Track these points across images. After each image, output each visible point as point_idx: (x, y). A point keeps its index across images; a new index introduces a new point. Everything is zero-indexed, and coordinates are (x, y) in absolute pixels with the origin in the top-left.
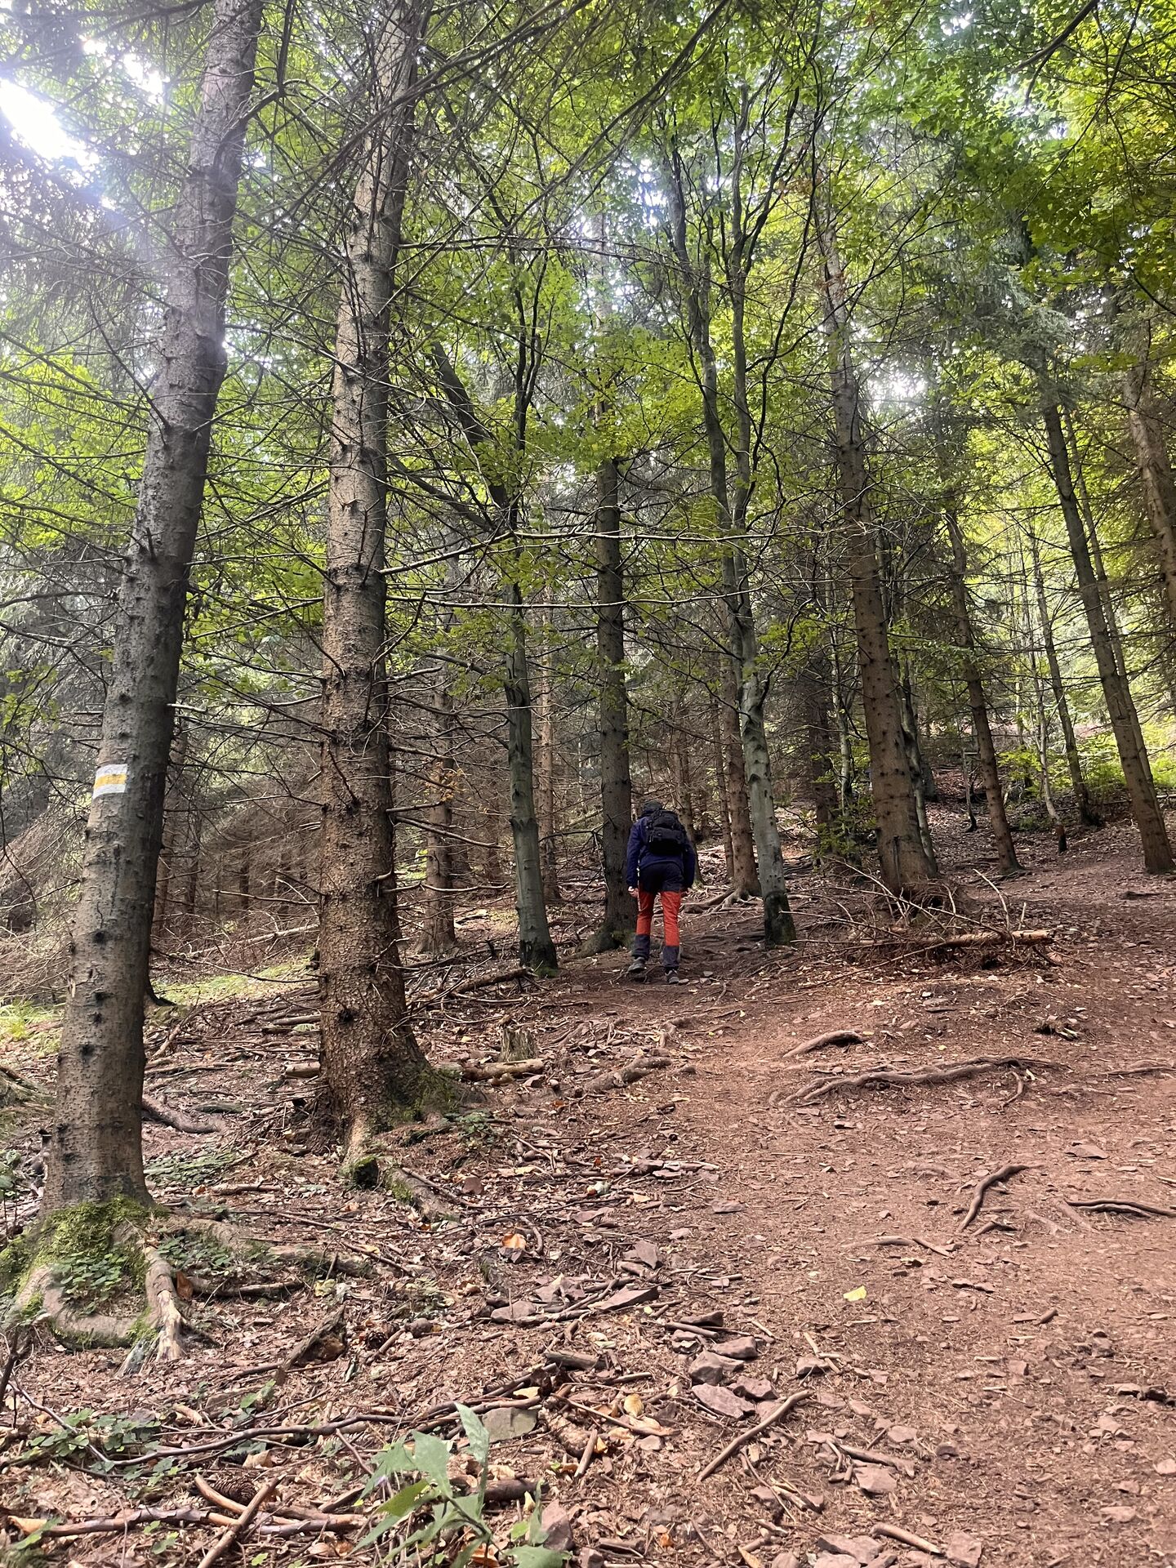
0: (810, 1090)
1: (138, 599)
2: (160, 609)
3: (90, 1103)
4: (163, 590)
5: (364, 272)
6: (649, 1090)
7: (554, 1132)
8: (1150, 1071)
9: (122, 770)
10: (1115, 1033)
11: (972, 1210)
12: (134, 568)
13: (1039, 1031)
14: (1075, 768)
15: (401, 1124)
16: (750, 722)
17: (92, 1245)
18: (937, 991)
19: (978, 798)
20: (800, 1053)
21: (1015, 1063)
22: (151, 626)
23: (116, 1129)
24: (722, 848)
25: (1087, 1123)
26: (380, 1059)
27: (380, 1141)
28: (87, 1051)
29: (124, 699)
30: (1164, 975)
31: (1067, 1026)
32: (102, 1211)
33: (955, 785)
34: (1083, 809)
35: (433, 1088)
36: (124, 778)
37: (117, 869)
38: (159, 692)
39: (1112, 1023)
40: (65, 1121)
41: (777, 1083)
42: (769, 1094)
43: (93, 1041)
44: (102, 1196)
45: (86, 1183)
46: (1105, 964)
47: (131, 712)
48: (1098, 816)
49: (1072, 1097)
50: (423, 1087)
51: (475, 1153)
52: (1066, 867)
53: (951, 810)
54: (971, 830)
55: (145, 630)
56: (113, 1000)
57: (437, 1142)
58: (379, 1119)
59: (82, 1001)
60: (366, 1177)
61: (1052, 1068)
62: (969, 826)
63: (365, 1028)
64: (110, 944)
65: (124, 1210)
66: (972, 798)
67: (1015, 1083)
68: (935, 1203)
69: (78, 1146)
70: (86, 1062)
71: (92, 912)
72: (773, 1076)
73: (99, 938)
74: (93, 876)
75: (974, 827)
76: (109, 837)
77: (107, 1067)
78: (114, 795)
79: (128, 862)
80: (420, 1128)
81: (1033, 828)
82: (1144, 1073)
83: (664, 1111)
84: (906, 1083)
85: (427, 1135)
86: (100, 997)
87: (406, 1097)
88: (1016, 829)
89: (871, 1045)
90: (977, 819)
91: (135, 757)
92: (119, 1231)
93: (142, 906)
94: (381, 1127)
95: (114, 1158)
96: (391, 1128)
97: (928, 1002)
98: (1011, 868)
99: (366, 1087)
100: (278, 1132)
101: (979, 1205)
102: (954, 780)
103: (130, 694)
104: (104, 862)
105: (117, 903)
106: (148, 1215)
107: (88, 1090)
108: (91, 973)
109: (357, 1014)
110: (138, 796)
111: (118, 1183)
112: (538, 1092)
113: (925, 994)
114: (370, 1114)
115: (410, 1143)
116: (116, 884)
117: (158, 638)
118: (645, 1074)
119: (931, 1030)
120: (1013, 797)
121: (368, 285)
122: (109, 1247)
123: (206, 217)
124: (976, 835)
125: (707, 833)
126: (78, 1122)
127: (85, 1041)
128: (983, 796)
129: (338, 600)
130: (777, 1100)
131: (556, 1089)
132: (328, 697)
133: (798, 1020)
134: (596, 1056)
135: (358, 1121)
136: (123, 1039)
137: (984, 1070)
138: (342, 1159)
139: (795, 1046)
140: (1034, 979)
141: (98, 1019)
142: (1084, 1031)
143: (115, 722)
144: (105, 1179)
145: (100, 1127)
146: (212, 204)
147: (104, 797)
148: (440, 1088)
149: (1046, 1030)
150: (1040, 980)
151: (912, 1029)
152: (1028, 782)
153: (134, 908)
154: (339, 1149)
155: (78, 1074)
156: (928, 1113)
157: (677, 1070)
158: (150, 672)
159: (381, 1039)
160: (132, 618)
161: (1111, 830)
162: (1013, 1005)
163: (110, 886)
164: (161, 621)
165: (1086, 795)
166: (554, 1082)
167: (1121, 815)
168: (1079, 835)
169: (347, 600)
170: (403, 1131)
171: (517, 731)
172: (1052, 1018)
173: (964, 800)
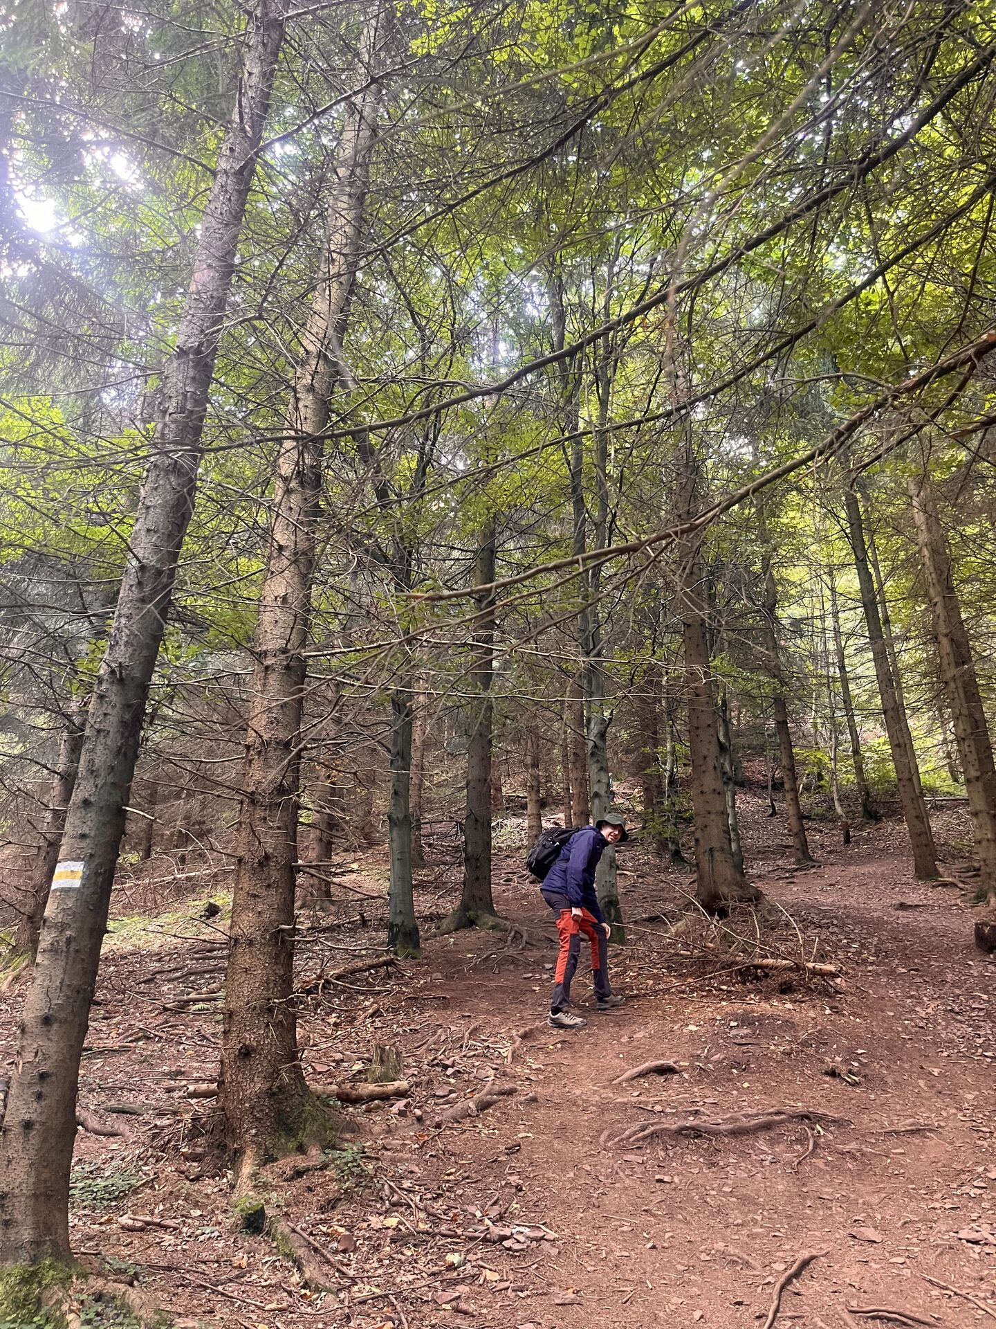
0: (635, 1133)
1: (105, 715)
2: (124, 724)
3: (28, 1173)
4: (127, 706)
5: (307, 400)
6: (498, 1121)
7: (416, 1169)
8: (918, 1130)
9: (79, 867)
10: (890, 1080)
11: (770, 1317)
12: (104, 687)
13: (827, 1073)
14: (859, 770)
15: (285, 1156)
16: (595, 746)
17: (24, 1306)
18: (745, 1020)
19: (777, 786)
20: (627, 1080)
21: (808, 1117)
22: (114, 740)
23: (49, 1197)
24: (562, 816)
25: (866, 1193)
26: (271, 1094)
27: (267, 1176)
28: (28, 1125)
29: (86, 803)
30: (930, 1010)
31: (850, 1071)
32: (34, 1274)
33: (760, 773)
34: (864, 805)
35: (314, 1120)
36: (80, 874)
37: (67, 957)
38: (117, 797)
39: (888, 1068)
40: (6, 1189)
41: (606, 1117)
42: (600, 1132)
43: (34, 1116)
44: (34, 1260)
45: (21, 1247)
46: (882, 992)
47: (92, 815)
48: (876, 812)
49: (854, 1158)
50: (306, 1120)
51: (348, 1195)
52: (849, 861)
53: (755, 795)
54: (771, 816)
55: (109, 742)
56: (54, 1079)
57: (316, 1178)
58: (266, 1150)
59: (27, 1079)
60: (254, 1223)
61: (838, 1123)
62: (770, 811)
63: (260, 1064)
64: (55, 1027)
65: (51, 1272)
66: (773, 786)
67: (807, 1139)
68: (740, 1303)
69: (15, 1212)
70: (26, 1135)
71: (42, 996)
72: (604, 1107)
73: (47, 1021)
74: (46, 962)
75: (774, 813)
76: (63, 927)
77: (44, 1140)
78: (70, 890)
79: (77, 951)
80: (301, 1162)
81: (823, 818)
82: (913, 1132)
83: (513, 1150)
84: (716, 1134)
85: (308, 1170)
86: (43, 1076)
87: (291, 1130)
88: (808, 818)
89: (686, 1076)
90: (776, 805)
91: (92, 855)
92: (47, 1294)
93: (85, 990)
94: (268, 1159)
95: (45, 1224)
96: (276, 1160)
97: (734, 1032)
98: (805, 858)
99: (258, 1119)
100: (176, 1148)
101: (777, 1311)
102: (758, 768)
103: (92, 799)
104: (56, 951)
105: (64, 988)
106: (71, 1277)
107: (26, 1162)
108: (37, 1053)
109: (254, 1050)
110: (91, 890)
111: (47, 1248)
112: (404, 1122)
113: (733, 1024)
114: (259, 1145)
115: (291, 1179)
116: (65, 973)
117: (120, 748)
118: (495, 1102)
119: (737, 1065)
120: (807, 788)
121: (309, 411)
122: (38, 1309)
123: (188, 389)
124: (775, 820)
125: (550, 800)
126: (16, 1191)
127: (27, 1117)
128: (782, 784)
129: (266, 678)
130: (607, 1141)
131: (419, 1119)
132: (250, 761)
133: (625, 1039)
134: (454, 1075)
135: (249, 1152)
136: (59, 1115)
137: (782, 1122)
138: (233, 1187)
139: (624, 1071)
140: (823, 1009)
141: (39, 1096)
142: (865, 1076)
143: (77, 823)
144: (36, 1243)
145: (35, 1196)
146: (194, 379)
147: (62, 890)
148: (321, 1120)
149: (833, 1074)
150: (828, 1011)
151: (721, 1062)
152: (820, 777)
153: (78, 992)
154: (230, 1174)
155: (20, 1147)
156: (735, 1169)
157: (523, 1098)
158: (110, 779)
159: (274, 1074)
160: (99, 731)
161: (889, 826)
162: (805, 1043)
163: (59, 972)
164: (123, 734)
165: (868, 794)
166: (418, 1112)
167: (895, 813)
168: (861, 828)
169: (273, 679)
170: (287, 1164)
171: (400, 739)
172: (838, 1059)
173: (766, 787)
